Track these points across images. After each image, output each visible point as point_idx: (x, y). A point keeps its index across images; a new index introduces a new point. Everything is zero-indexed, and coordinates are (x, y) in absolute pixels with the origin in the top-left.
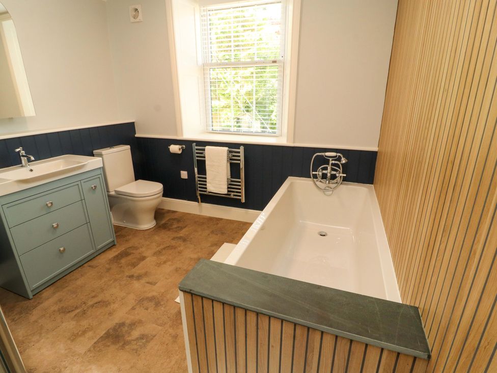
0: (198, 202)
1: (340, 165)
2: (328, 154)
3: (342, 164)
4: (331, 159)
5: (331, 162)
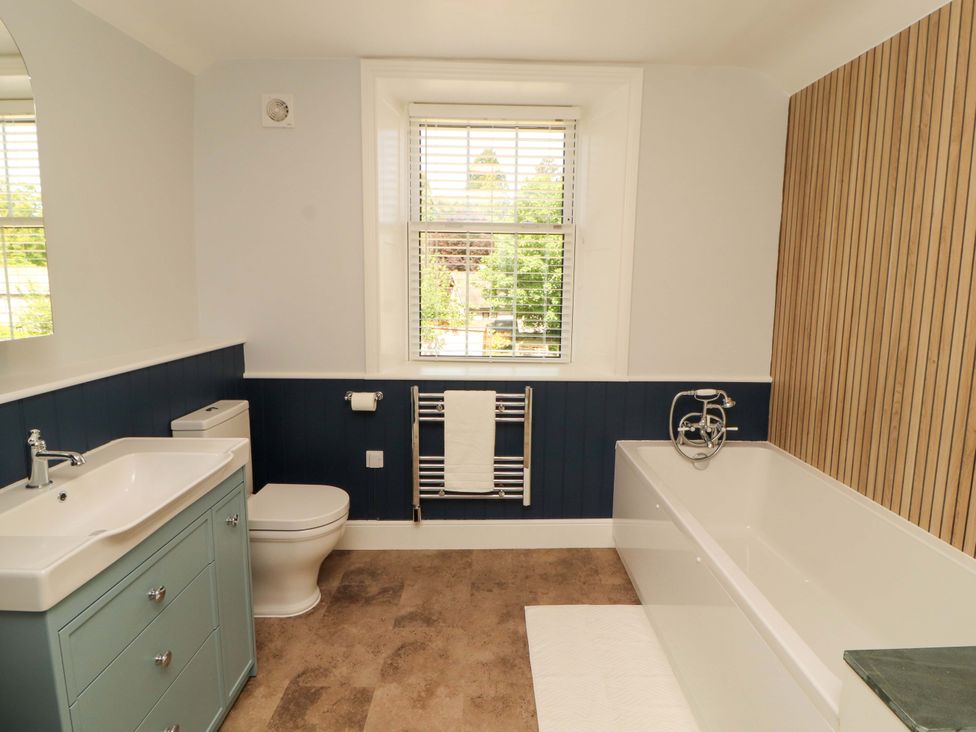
0: (416, 520)
1: (722, 411)
2: (701, 392)
3: (725, 409)
4: (706, 401)
5: (706, 407)
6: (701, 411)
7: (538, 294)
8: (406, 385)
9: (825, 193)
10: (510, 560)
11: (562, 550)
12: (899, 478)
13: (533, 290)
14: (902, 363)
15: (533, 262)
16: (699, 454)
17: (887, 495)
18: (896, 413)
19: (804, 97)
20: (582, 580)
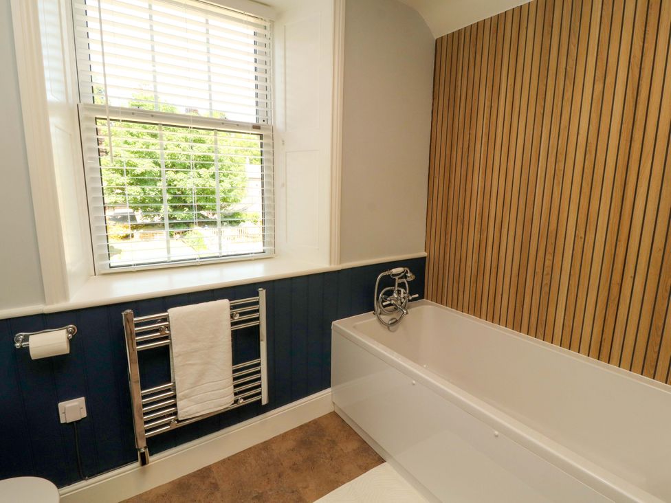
0: (144, 464)
1: (406, 283)
2: (395, 271)
3: (408, 282)
4: (397, 278)
5: (397, 282)
6: (394, 285)
7: (153, 191)
8: (114, 309)
9: (474, 115)
10: (254, 462)
11: (294, 431)
12: (550, 318)
13: (147, 188)
14: (551, 240)
15: (144, 165)
16: (392, 319)
17: (541, 330)
18: (548, 274)
19: (450, 42)
20: (328, 456)
